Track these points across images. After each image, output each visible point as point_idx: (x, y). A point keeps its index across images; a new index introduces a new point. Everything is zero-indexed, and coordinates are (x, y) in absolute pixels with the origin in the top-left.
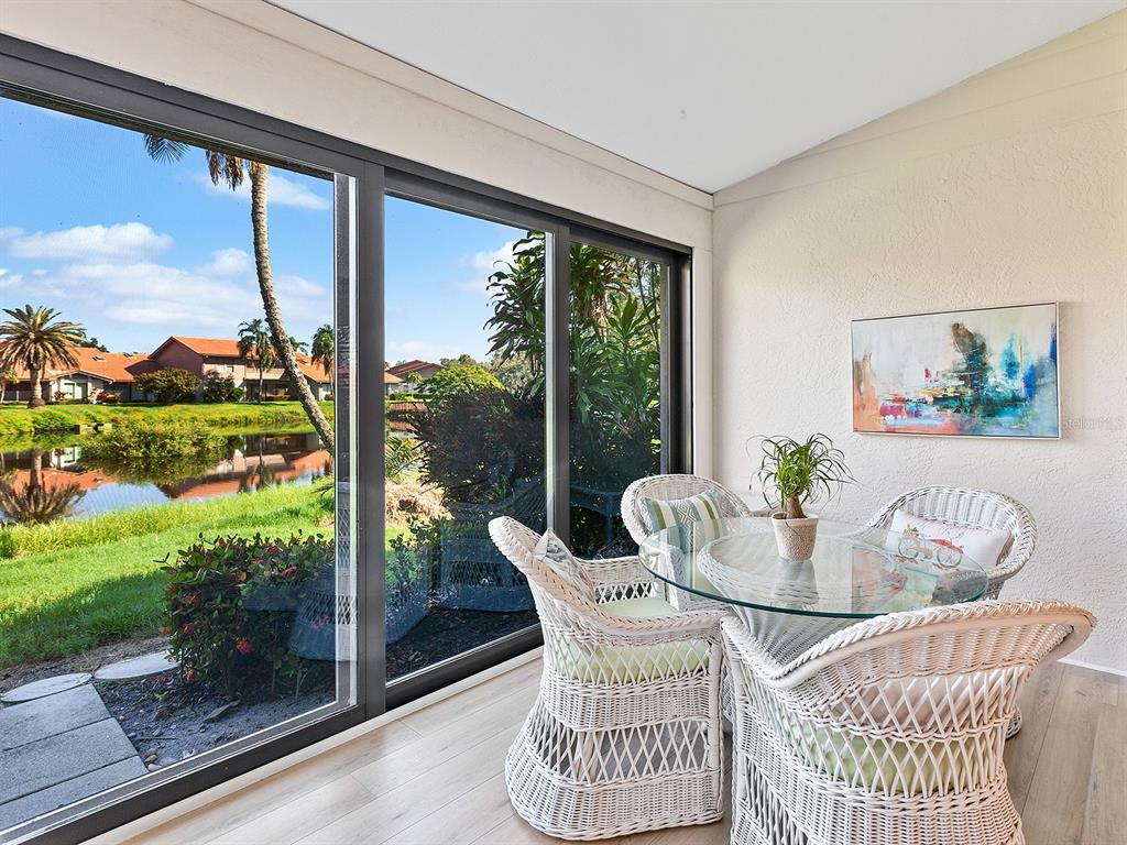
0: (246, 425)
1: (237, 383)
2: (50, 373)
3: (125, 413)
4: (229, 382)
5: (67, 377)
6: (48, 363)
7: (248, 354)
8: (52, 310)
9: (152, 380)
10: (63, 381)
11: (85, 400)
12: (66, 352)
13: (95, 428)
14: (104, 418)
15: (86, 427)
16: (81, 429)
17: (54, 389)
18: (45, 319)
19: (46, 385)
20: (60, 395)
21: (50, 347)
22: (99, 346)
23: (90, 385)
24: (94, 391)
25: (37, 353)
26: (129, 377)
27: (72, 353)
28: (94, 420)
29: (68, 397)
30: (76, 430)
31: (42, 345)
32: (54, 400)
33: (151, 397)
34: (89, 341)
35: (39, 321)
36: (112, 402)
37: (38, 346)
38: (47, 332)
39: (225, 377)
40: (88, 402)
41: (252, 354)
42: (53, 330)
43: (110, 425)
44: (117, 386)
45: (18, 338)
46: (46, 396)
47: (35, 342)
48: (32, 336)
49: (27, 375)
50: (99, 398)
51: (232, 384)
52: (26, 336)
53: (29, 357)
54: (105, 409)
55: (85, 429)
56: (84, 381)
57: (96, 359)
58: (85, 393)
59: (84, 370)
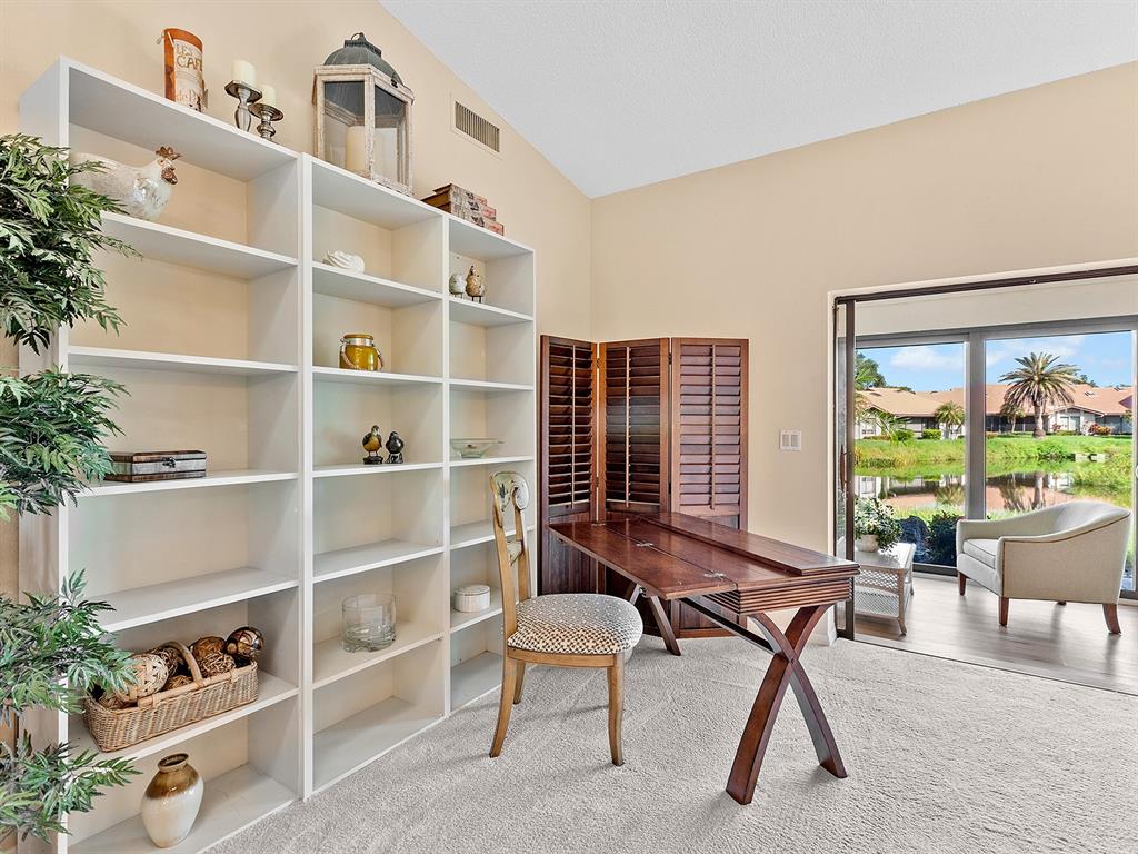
2: (1049, 408)
3: (1117, 445)
5: (1062, 411)
6: (1048, 399)
8: (1051, 356)
10: (1059, 415)
11: (1078, 432)
12: (1063, 390)
13: (1089, 457)
14: (1097, 448)
15: (1080, 455)
16: (1077, 457)
17: (1052, 421)
18: (1046, 363)
19: (1045, 418)
20: (1056, 427)
21: (1050, 386)
22: (1089, 381)
23: (1082, 418)
24: (1086, 423)
25: (1039, 393)
26: (1120, 411)
27: (1068, 391)
28: (1087, 449)
29: (1063, 428)
30: (1072, 458)
31: (1044, 385)
32: (1052, 431)
34: (1079, 379)
35: (1041, 366)
36: (1104, 433)
37: (1041, 387)
38: (1046, 375)
40: (1080, 434)
42: (1052, 372)
43: (1103, 456)
44: (1107, 419)
45: (1026, 381)
46: (1045, 428)
47: (1039, 383)
48: (1036, 379)
49: (1032, 411)
50: (1090, 431)
52: (1031, 379)
53: (1033, 396)
54: (1098, 440)
55: (1081, 457)
56: (1077, 415)
57: (1087, 394)
58: (1078, 425)
59: (1077, 404)
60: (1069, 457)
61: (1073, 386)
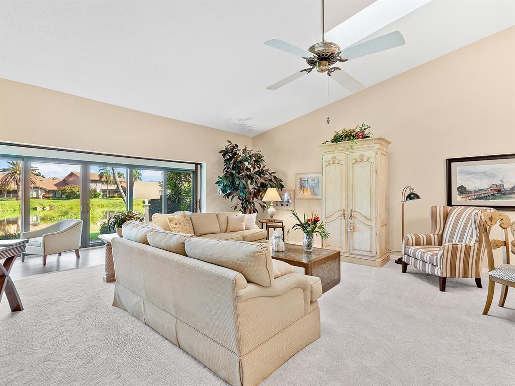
0: (102, 207)
1: (98, 191)
3: (54, 202)
4: (95, 191)
5: (30, 188)
7: (103, 179)
9: (64, 189)
11: (37, 198)
14: (46, 204)
16: (37, 208)
22: (42, 175)
23: (39, 191)
24: (41, 193)
26: (55, 188)
27: (33, 179)
29: (31, 196)
33: (64, 196)
34: (37, 173)
36: (48, 198)
39: (93, 188)
40: (39, 198)
41: (104, 179)
44: (50, 192)
45: (13, 173)
47: (19, 174)
48: (18, 172)
49: (16, 188)
50: (43, 196)
51: (96, 191)
52: (16, 172)
53: (17, 181)
54: (46, 201)
56: (37, 190)
57: (41, 181)
58: (38, 194)
59: (37, 185)
60: (34, 209)
61: (36, 177)
